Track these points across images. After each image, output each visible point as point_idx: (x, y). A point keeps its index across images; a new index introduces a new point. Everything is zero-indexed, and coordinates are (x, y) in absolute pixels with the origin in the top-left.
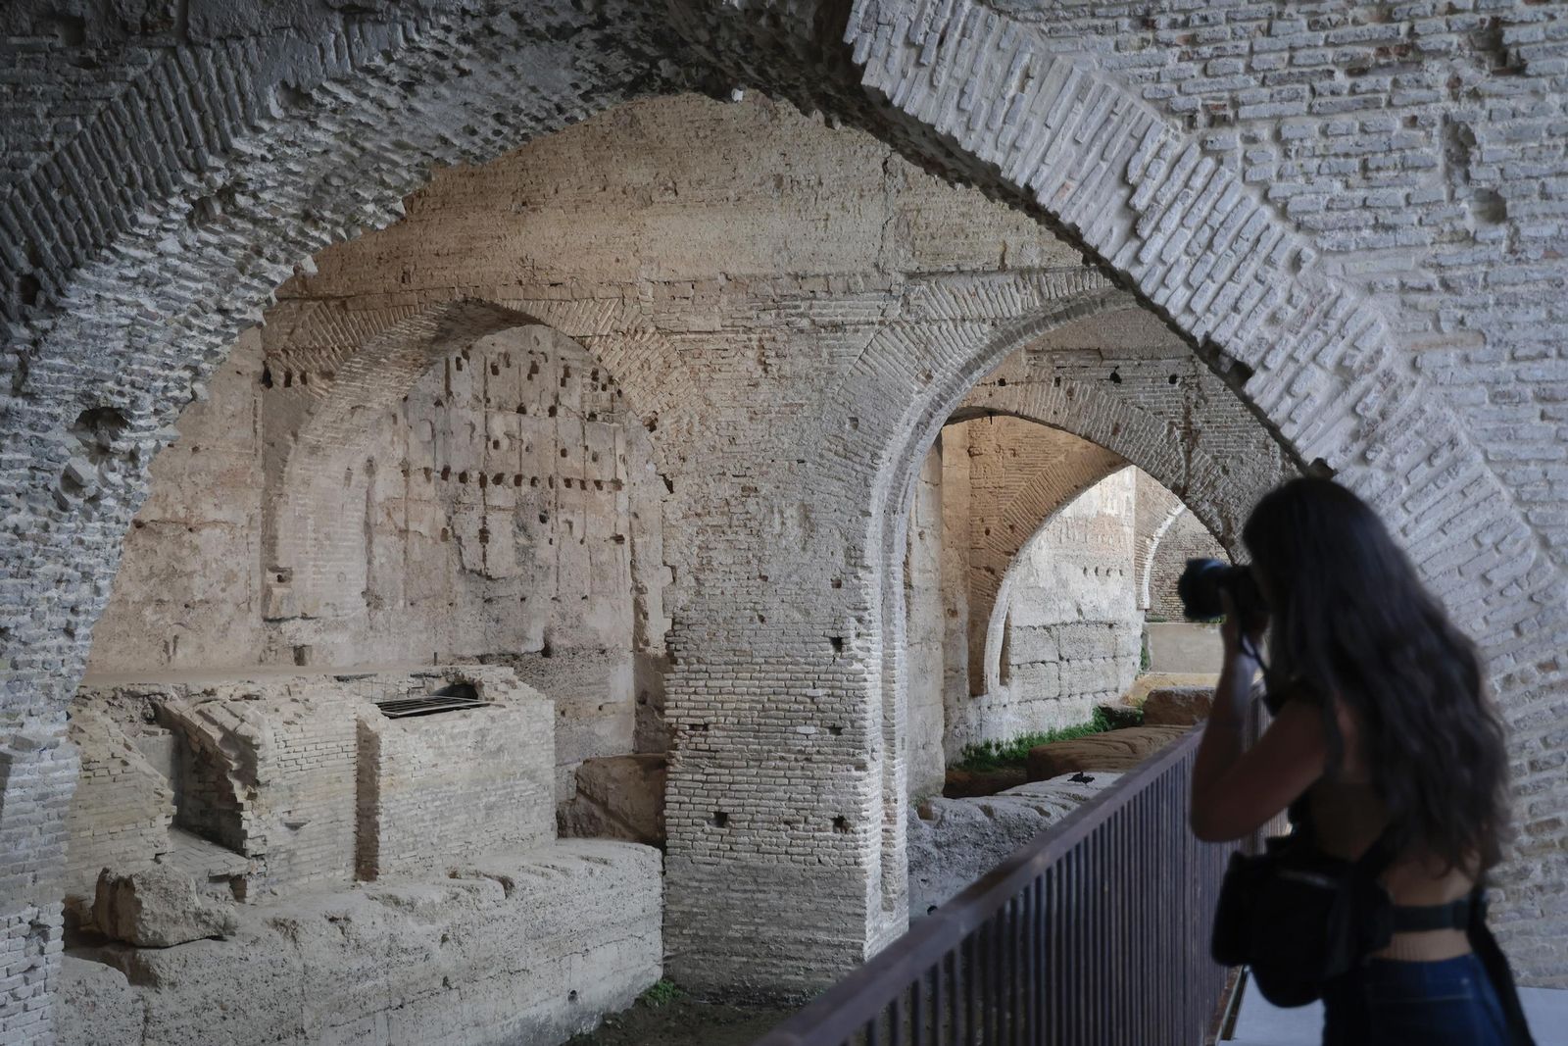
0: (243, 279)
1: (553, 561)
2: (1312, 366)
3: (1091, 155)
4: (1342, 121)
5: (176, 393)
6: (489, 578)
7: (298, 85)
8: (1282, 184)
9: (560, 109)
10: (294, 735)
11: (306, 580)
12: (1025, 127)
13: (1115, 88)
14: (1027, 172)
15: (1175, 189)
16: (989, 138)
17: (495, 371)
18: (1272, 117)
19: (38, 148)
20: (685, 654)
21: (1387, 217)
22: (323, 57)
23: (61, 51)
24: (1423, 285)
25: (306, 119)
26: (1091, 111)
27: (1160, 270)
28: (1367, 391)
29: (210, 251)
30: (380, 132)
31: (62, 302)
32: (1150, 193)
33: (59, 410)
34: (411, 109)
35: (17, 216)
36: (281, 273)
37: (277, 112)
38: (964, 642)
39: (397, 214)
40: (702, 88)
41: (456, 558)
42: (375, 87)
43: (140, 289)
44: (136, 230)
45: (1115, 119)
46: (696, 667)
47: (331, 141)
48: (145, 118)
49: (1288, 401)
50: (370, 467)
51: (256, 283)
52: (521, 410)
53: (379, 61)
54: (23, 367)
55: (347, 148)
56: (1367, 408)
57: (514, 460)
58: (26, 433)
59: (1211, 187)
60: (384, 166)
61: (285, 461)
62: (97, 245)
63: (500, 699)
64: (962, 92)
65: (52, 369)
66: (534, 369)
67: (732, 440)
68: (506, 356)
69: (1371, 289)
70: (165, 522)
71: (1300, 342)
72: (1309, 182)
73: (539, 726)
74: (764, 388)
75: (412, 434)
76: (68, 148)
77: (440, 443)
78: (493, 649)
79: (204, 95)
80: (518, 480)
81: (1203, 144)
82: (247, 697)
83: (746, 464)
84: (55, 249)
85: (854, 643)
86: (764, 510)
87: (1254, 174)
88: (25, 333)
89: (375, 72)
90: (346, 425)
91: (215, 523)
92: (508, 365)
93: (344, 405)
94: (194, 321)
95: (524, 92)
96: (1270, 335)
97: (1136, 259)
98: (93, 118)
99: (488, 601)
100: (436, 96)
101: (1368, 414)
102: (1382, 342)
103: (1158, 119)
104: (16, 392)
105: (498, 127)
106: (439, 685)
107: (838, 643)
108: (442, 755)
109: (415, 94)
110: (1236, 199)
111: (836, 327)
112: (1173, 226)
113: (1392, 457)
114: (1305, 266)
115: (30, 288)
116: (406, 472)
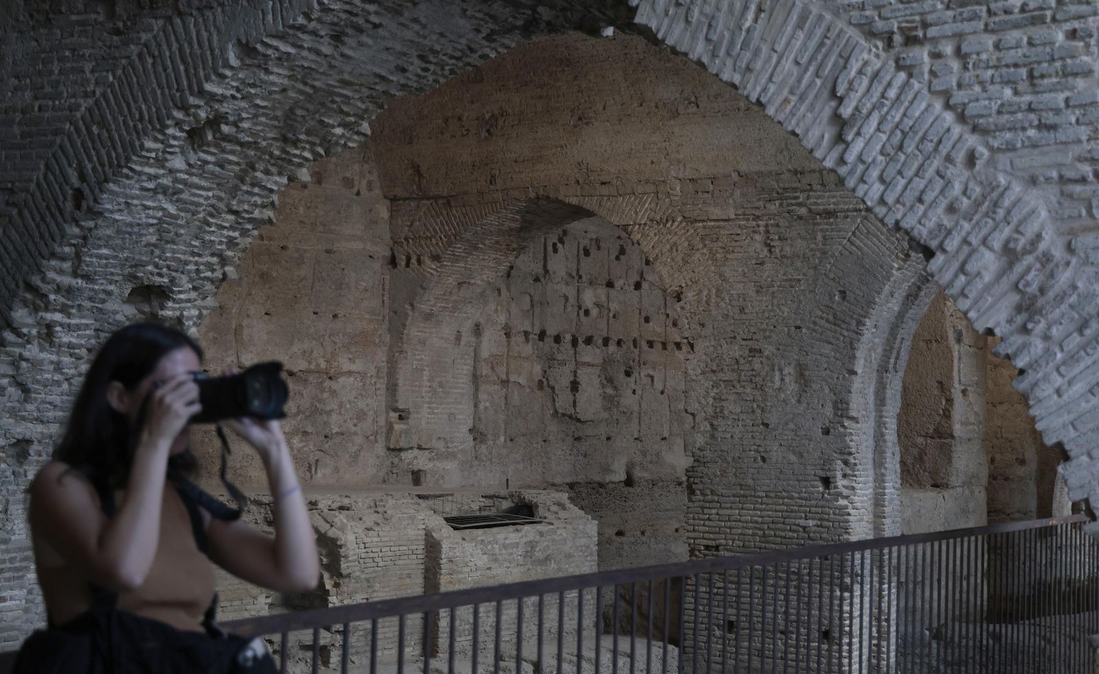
0: (245, 188)
1: (636, 408)
2: (982, 249)
3: (809, 74)
4: (1013, 36)
5: (209, 274)
6: (579, 420)
7: (248, 42)
8: (962, 93)
9: (472, 50)
10: (372, 539)
12: (757, 52)
13: (828, 17)
14: (759, 89)
15: (874, 100)
16: (729, 62)
17: (587, 253)
18: (954, 35)
19: (86, 95)
20: (701, 486)
21: (1051, 118)
22: (264, 19)
23: (101, 24)
24: (1078, 177)
25: (259, 66)
26: (809, 37)
27: (861, 167)
28: (1028, 270)
29: (211, 167)
30: (323, 73)
31: (98, 208)
32: (854, 104)
33: (112, 287)
34: (343, 55)
35: (72, 146)
36: (276, 183)
37: (234, 61)
38: (1032, 487)
39: (365, 135)
40: (579, 27)
41: (550, 405)
42: (307, 40)
43: (160, 197)
44: (144, 153)
45: (828, 42)
46: (710, 497)
47: (286, 82)
48: (151, 71)
49: (962, 278)
50: (478, 330)
51: (256, 190)
52: (610, 285)
53: (301, 20)
54: (78, 255)
55: (301, 87)
56: (1028, 284)
57: (603, 325)
58: (87, 304)
59: (902, 98)
60: (338, 99)
61: (404, 325)
62: (119, 166)
63: (551, 517)
64: (710, 26)
65: (100, 257)
66: (622, 251)
67: (742, 310)
68: (597, 241)
69: (1033, 181)
70: (309, 372)
71: (973, 228)
72: (984, 90)
73: (583, 541)
74: (768, 266)
75: (513, 304)
76: (104, 95)
77: (537, 311)
78: (581, 478)
79: (188, 51)
80: (606, 341)
81: (897, 61)
82: (341, 508)
83: (753, 330)
84: (94, 169)
85: (841, 483)
86: (767, 368)
87: (938, 85)
88: (76, 230)
89: (301, 28)
90: (454, 298)
91: (350, 373)
92: (599, 248)
93: (452, 281)
94: (211, 220)
95: (434, 37)
96: (947, 222)
97: (842, 161)
98: (120, 72)
99: (578, 439)
100: (361, 44)
101: (1029, 290)
102: (1042, 227)
103: (862, 42)
104: (75, 274)
105: (424, 65)
106: (506, 505)
107: (827, 482)
108: (496, 560)
109: (343, 43)
110: (923, 106)
111: (829, 214)
112: (872, 130)
113: (1049, 327)
114: (979, 164)
115: (79, 196)
116: (508, 335)
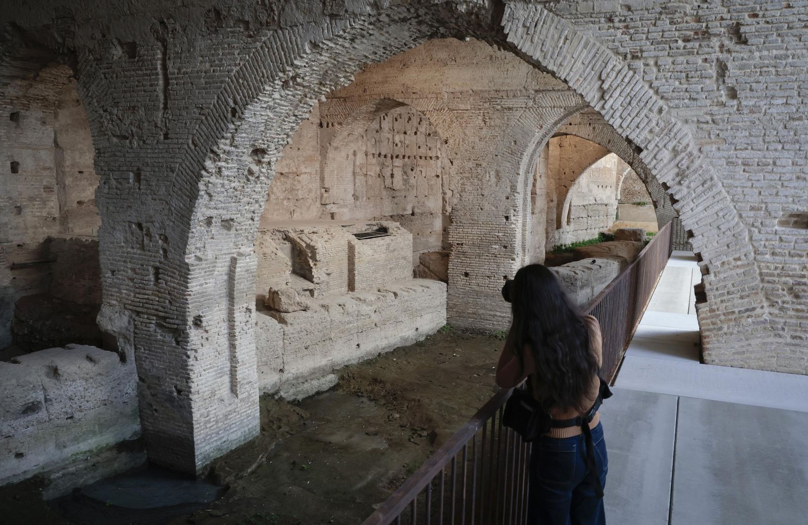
0: (301, 105)
1: (415, 184)
2: (664, 149)
3: (588, 69)
4: (680, 59)
5: (282, 142)
6: (394, 190)
7: (315, 42)
8: (657, 82)
9: (406, 45)
10: (328, 245)
11: (334, 191)
12: (565, 58)
13: (598, 44)
14: (565, 74)
15: (618, 82)
16: (552, 61)
17: (396, 120)
18: (654, 57)
19: (236, 65)
20: (455, 220)
21: (694, 95)
22: (323, 32)
23: (242, 32)
24: (705, 121)
25: (318, 53)
26: (589, 52)
27: (612, 111)
28: (683, 159)
29: (290, 97)
30: (344, 55)
31: (243, 116)
32: (609, 83)
33: (245, 150)
34: (353, 47)
35: (230, 88)
36: (313, 102)
37: (308, 51)
38: (555, 210)
39: (352, 81)
40: (455, 36)
41: (383, 183)
42: (341, 41)
43: (268, 110)
44: (265, 92)
45: (598, 55)
46: (459, 224)
47: (327, 59)
48: (267, 54)
49: (655, 161)
50: (355, 154)
51: (305, 106)
52: (405, 133)
53: (341, 33)
54: (233, 137)
55: (333, 61)
56: (682, 165)
57: (403, 150)
58: (235, 158)
59: (631, 82)
60: (346, 66)
61: (327, 152)
62: (253, 98)
63: (395, 233)
64: (543, 44)
65: (242, 138)
66: (410, 119)
67: (473, 148)
68: (400, 115)
69: (686, 122)
70: (289, 173)
71: (660, 140)
72: (667, 81)
73: (408, 242)
74: (484, 130)
75: (368, 142)
76: (244, 65)
77: (377, 145)
78: (395, 213)
79: (285, 46)
80: (404, 157)
81: (629, 66)
82: (313, 233)
83: (478, 156)
84: (241, 99)
85: (513, 218)
86: (483, 172)
87: (647, 78)
88: (233, 126)
89: (340, 36)
90: (346, 140)
91: (305, 173)
92: (401, 118)
93: (346, 133)
94: (286, 119)
95: (392, 39)
96: (649, 137)
97: (603, 107)
98: (252, 55)
99: (394, 197)
100: (362, 43)
101: (682, 167)
102: (689, 141)
103: (613, 56)
104: (231, 145)
105: (384, 51)
106: (375, 228)
107: (507, 218)
108: (376, 252)
109: (355, 42)
110: (640, 86)
111: (510, 109)
112: (617, 96)
113: (690, 183)
114: (664, 112)
115: (234, 112)
116: (366, 155)
